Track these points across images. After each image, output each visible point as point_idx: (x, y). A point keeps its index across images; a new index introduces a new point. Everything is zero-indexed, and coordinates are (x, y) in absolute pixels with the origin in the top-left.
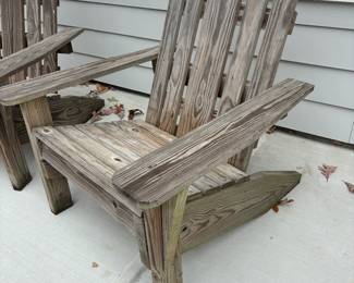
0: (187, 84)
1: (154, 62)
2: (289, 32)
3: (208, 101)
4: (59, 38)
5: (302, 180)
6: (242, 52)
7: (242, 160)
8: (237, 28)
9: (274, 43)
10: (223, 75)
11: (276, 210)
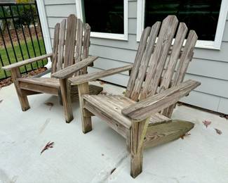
0: (144, 80)
1: (130, 71)
2: (191, 60)
3: (154, 87)
4: (89, 60)
5: (195, 126)
6: (170, 68)
7: (169, 113)
8: (168, 58)
9: (184, 64)
10: (161, 77)
11: (183, 138)
